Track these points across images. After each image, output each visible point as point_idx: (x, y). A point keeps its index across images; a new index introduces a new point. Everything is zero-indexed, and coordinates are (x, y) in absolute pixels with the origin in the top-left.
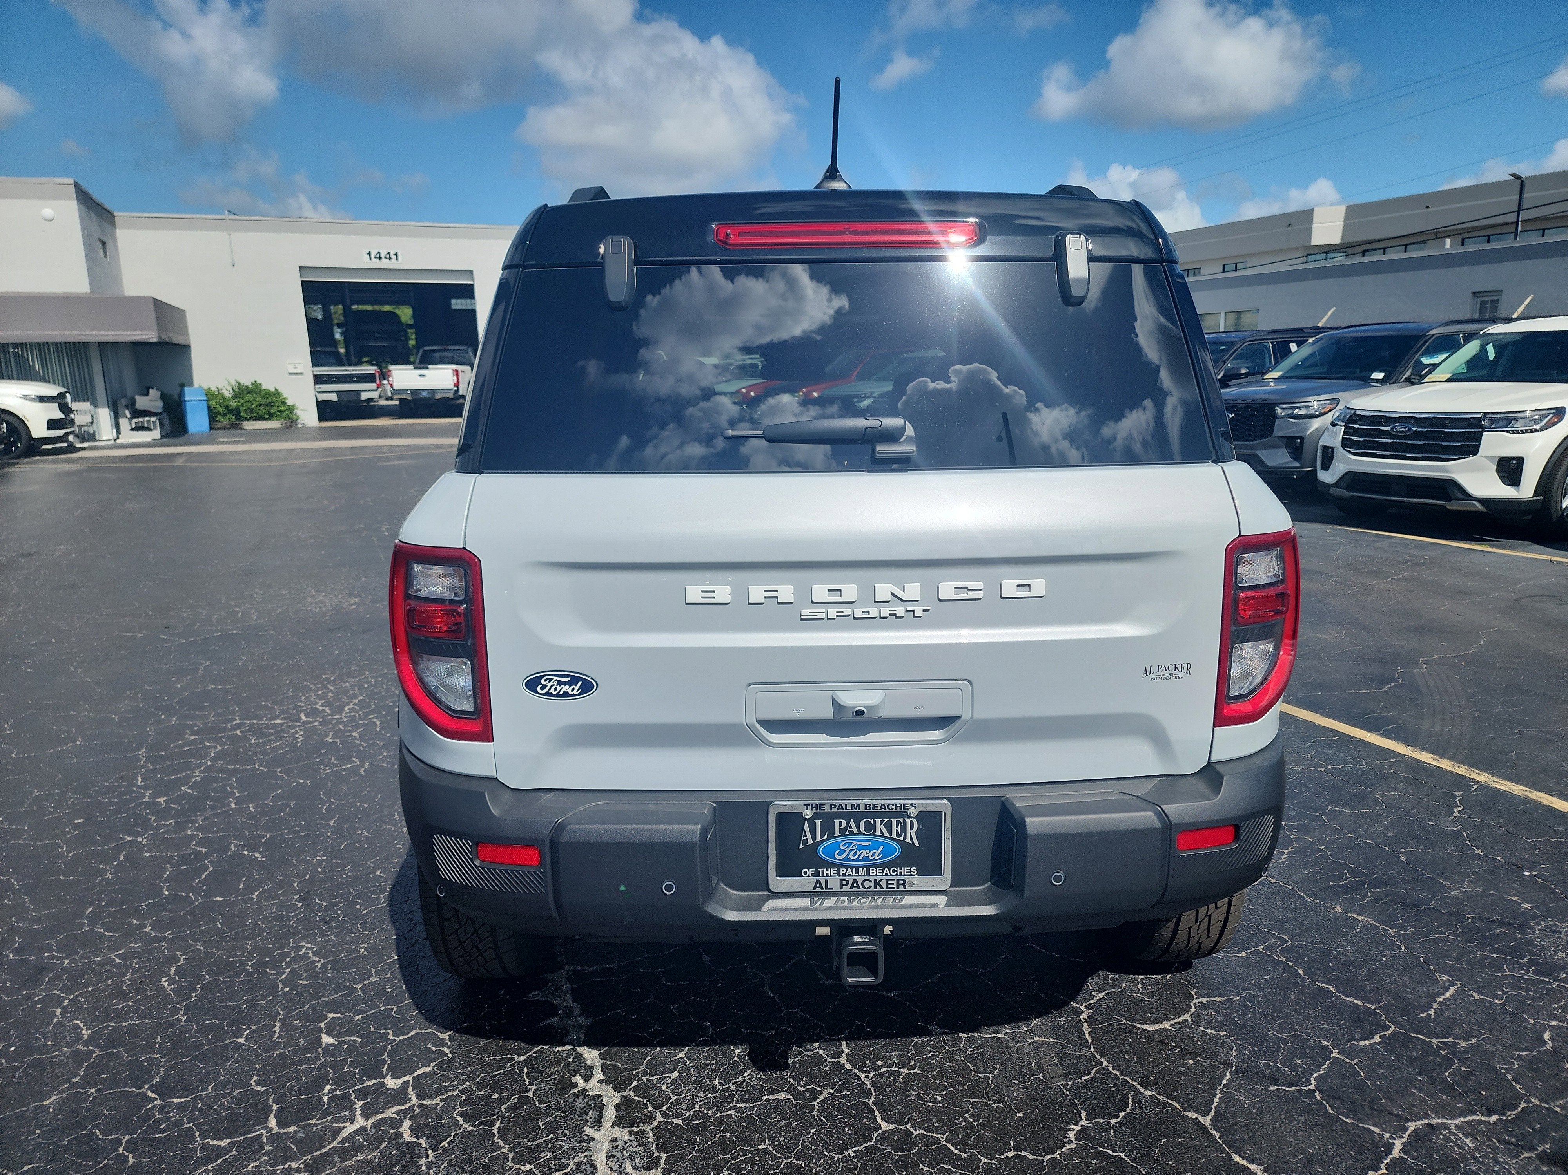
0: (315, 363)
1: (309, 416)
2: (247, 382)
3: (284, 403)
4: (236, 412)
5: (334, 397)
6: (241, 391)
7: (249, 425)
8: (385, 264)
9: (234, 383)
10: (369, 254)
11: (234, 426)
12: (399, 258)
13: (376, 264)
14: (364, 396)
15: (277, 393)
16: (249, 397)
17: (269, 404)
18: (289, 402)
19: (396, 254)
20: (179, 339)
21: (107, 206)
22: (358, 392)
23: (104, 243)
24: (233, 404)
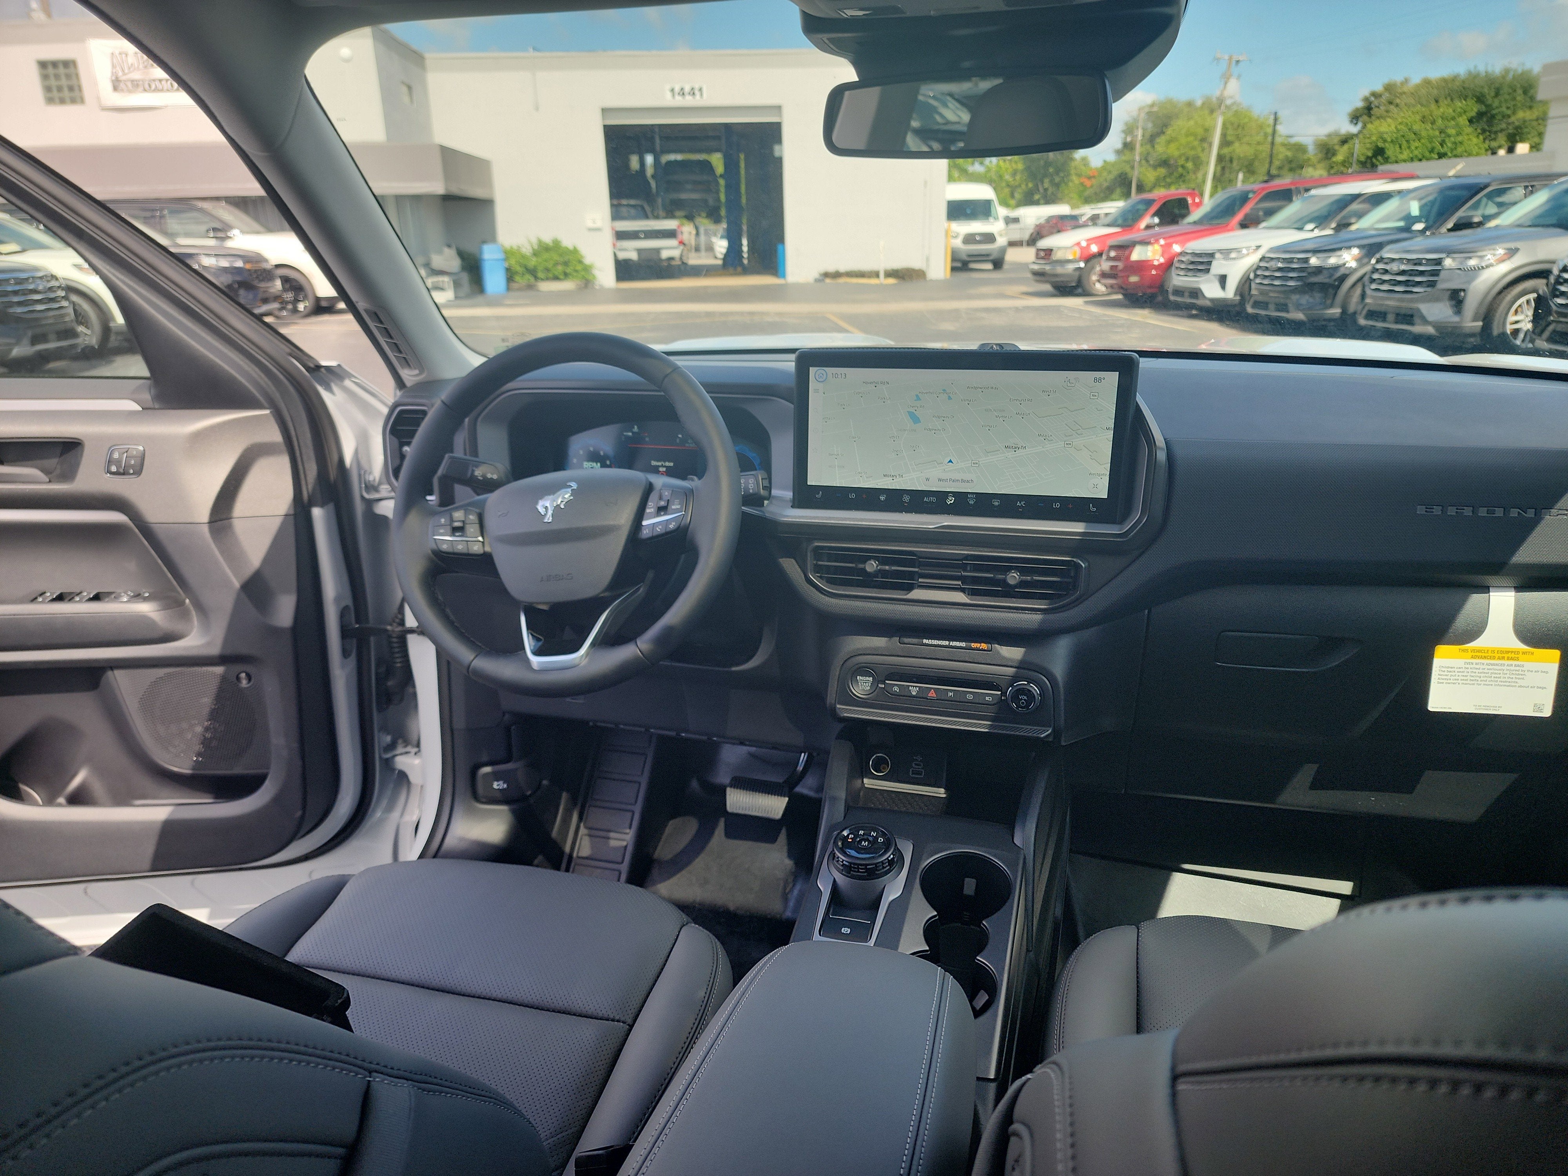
0: (616, 215)
1: (606, 276)
2: (547, 239)
3: (580, 262)
4: (533, 272)
5: (634, 256)
6: (543, 249)
7: (546, 286)
8: (689, 101)
9: (534, 241)
10: (672, 90)
11: (530, 287)
12: (705, 95)
13: (679, 101)
14: (665, 254)
15: (575, 251)
16: (546, 256)
17: (566, 264)
18: (587, 261)
19: (700, 90)
20: (477, 192)
21: (415, 46)
22: (658, 251)
23: (410, 88)
24: (533, 262)
